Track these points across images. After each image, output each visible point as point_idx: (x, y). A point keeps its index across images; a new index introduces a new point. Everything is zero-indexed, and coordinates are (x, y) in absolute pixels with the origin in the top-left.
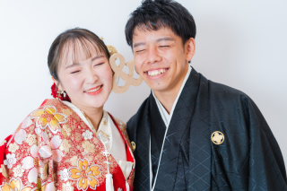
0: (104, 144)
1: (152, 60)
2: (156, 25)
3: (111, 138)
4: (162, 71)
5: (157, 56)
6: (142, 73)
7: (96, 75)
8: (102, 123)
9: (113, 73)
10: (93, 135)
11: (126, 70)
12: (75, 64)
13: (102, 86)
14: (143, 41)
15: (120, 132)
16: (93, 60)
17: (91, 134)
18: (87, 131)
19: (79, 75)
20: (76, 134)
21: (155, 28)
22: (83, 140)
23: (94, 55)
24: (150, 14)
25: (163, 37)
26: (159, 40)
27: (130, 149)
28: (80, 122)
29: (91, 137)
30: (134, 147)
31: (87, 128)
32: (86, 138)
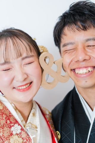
0: (32, 137)
1: (81, 58)
2: (86, 25)
3: (39, 129)
4: (90, 69)
5: (86, 54)
6: (68, 71)
7: (26, 73)
8: (31, 114)
9: (42, 70)
10: (22, 129)
11: (54, 68)
12: (6, 62)
13: (31, 83)
14: (72, 41)
15: (47, 122)
16: (23, 59)
17: (20, 127)
18: (16, 125)
19: (10, 72)
20: (5, 129)
21: (85, 29)
22: (12, 134)
23: (24, 55)
24: (80, 16)
25: (91, 37)
26: (88, 40)
27: (56, 139)
28: (9, 116)
29: (19, 131)
30: (59, 137)
31: (17, 122)
32: (14, 133)
